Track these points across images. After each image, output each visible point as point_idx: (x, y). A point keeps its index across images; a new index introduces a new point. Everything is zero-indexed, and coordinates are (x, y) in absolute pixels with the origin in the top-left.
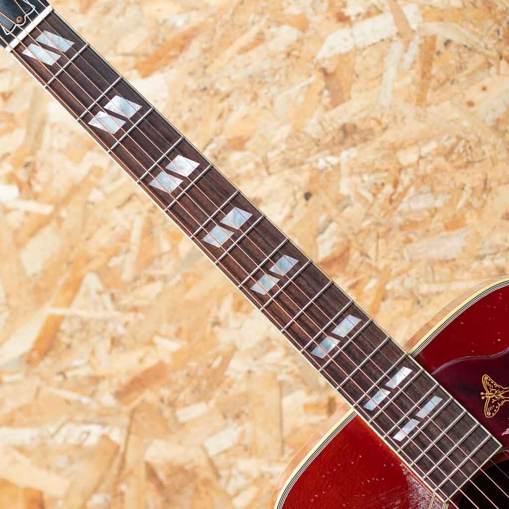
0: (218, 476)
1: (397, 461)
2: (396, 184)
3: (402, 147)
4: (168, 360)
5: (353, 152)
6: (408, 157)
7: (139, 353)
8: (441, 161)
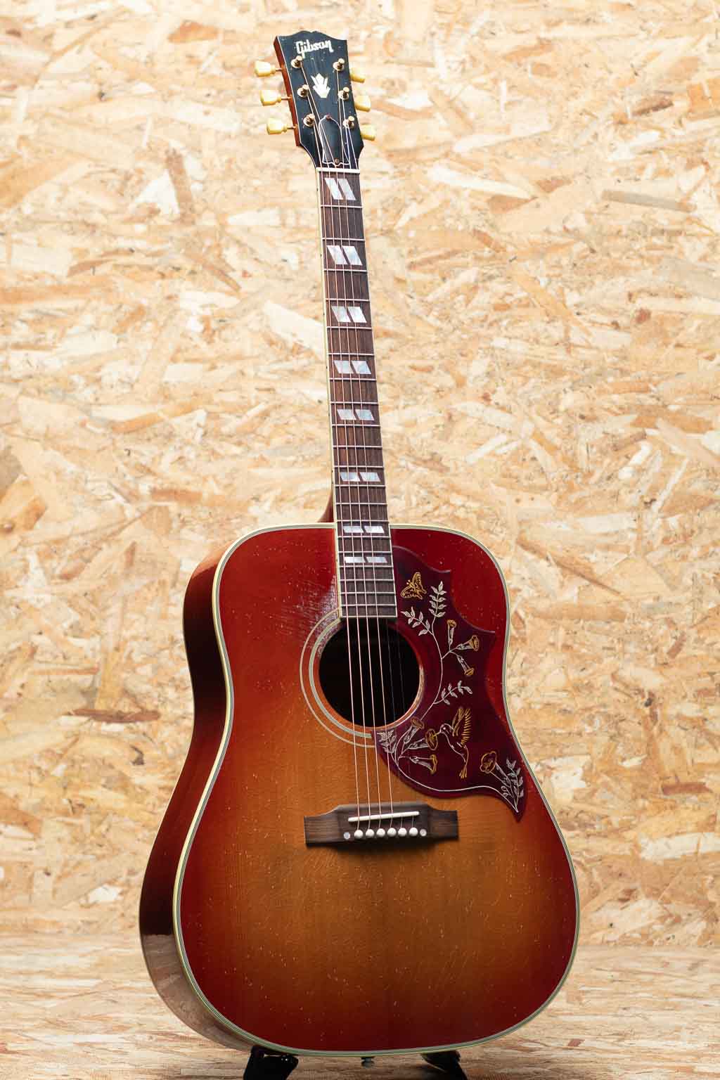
0: (174, 585)
1: (334, 573)
2: (436, 509)
3: (458, 492)
4: (205, 495)
5: (426, 472)
6: (457, 500)
7: (189, 478)
8: (473, 517)
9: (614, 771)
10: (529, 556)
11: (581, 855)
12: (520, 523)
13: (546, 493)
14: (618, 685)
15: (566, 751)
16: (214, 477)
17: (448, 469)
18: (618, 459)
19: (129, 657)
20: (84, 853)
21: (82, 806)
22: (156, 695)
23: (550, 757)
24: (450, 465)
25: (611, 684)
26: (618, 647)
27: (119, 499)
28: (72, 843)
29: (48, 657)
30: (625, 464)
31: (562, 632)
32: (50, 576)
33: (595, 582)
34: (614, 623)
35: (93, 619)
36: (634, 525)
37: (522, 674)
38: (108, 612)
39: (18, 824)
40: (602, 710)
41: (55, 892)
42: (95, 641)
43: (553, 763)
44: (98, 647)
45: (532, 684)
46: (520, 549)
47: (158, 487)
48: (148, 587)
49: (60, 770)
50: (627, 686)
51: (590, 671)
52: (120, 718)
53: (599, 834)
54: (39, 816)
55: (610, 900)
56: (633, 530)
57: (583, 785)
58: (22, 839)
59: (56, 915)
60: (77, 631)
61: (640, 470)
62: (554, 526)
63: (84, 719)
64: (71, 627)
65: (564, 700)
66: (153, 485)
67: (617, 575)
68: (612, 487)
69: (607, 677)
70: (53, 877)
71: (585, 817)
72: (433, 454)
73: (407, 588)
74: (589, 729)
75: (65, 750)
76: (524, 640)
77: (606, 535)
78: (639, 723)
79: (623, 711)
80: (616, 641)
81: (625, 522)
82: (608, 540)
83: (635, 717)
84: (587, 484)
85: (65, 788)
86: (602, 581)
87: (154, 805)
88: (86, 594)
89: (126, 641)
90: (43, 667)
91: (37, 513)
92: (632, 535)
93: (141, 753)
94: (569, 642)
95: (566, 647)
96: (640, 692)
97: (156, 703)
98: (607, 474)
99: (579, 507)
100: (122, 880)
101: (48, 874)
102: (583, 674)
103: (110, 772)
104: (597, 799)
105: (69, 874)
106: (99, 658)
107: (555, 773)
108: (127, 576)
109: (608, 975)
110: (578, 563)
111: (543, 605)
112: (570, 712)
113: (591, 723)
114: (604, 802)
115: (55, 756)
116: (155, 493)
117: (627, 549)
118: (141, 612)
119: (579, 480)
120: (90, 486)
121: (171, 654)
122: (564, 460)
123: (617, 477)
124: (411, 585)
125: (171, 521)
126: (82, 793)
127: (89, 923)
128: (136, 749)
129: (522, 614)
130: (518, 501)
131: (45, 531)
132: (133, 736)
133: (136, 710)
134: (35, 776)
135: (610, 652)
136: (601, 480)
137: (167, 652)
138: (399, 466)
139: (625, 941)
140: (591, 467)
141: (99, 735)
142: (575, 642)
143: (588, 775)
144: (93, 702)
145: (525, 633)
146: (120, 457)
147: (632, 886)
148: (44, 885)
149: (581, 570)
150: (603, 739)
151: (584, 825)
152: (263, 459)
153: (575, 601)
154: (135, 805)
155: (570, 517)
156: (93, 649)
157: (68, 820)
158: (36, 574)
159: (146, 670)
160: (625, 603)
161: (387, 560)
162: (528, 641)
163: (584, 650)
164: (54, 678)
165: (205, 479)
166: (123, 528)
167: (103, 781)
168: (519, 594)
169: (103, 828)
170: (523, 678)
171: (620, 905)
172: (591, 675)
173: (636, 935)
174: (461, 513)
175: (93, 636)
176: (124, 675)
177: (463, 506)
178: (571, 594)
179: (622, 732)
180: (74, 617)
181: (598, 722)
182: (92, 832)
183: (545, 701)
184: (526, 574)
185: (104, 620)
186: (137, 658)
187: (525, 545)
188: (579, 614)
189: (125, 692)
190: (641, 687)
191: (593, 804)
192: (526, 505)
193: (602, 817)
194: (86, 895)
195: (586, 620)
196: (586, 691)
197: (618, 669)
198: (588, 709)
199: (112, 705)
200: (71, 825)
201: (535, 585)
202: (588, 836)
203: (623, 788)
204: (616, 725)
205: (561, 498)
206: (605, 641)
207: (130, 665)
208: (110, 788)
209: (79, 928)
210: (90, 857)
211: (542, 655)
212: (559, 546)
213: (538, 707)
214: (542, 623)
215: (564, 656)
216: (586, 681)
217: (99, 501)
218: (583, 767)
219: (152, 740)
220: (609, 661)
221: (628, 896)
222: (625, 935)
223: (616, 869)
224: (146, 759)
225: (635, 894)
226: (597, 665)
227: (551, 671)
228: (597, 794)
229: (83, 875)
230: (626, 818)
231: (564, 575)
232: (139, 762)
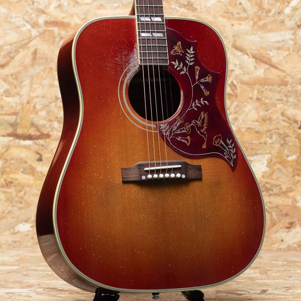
1: (135, 41)
4: (72, 24)
5: (186, 11)
7: (64, 15)
9: (283, 162)
10: (239, 53)
12: (234, 36)
13: (247, 21)
14: (284, 118)
15: (258, 152)
16: (77, 15)
17: (196, 9)
18: (284, 3)
19: (34, 107)
20: (13, 206)
21: (11, 182)
22: (48, 126)
23: (250, 155)
24: (198, 7)
25: (281, 118)
26: (285, 99)
27: (29, 26)
28: (6, 201)
30: (287, 6)
31: (256, 92)
33: (272, 66)
34: (282, 87)
35: (16, 87)
36: (292, 37)
37: (236, 113)
38: (24, 83)
40: (277, 131)
42: (17, 99)
43: (252, 158)
44: (18, 101)
45: (241, 118)
46: (234, 50)
47: (48, 20)
48: (44, 71)
50: (289, 119)
51: (270, 111)
52: (30, 137)
53: (276, 194)
55: (281, 228)
56: (292, 39)
57: (267, 169)
60: (7, 93)
61: (295, 9)
62: (252, 38)
63: (11, 138)
64: (5, 92)
65: (257, 126)
66: (45, 19)
67: (284, 62)
68: (281, 17)
69: (279, 114)
71: (268, 186)
72: (189, 2)
73: (174, 50)
74: (270, 141)
75: (2, 154)
76: (236, 96)
77: (278, 42)
78: (296, 138)
79: (287, 131)
80: (283, 96)
81: (287, 35)
82: (280, 45)
83: (293, 134)
84: (268, 16)
85: (2, 174)
86: (276, 65)
88: (12, 75)
89: (33, 99)
92: (291, 42)
93: (41, 155)
94: (260, 97)
95: (258, 99)
96: (296, 122)
97: (48, 130)
98: (278, 11)
99: (264, 28)
100: (32, 220)
102: (267, 113)
103: (25, 165)
104: (275, 176)
105: (4, 217)
106: (18, 108)
108: (33, 65)
109: (281, 263)
110: (264, 57)
111: (246, 78)
112: (260, 132)
113: (271, 138)
114: (278, 178)
116: (47, 23)
117: (289, 49)
118: (40, 84)
119: (264, 14)
120: (13, 20)
121: (56, 105)
122: (256, 4)
123: (283, 12)
124: (176, 48)
125: (55, 38)
126: (11, 176)
127: (15, 242)
128: (38, 153)
129: (235, 82)
130: (232, 25)
132: (36, 147)
133: (38, 134)
135: (280, 102)
136: (275, 14)
137: (54, 104)
138: (171, 8)
139: (289, 248)
140: (270, 8)
141: (19, 146)
142: (262, 97)
143: (270, 164)
144: (16, 130)
145: (237, 93)
146: (29, 5)
147: (292, 221)
149: (266, 60)
150: (277, 146)
152: (102, 5)
153: (262, 75)
155: (259, 33)
156: (16, 103)
157: (5, 190)
159: (43, 113)
160: (288, 77)
161: (163, 35)
162: (238, 97)
163: (267, 101)
165: (72, 16)
166: (31, 41)
167: (22, 170)
168: (234, 72)
169: (22, 194)
170: (237, 115)
171: (287, 230)
172: (271, 113)
173: (295, 245)
175: (16, 96)
176: (32, 116)
178: (260, 72)
179: (287, 142)
180: (6, 86)
181: (274, 137)
182: (16, 196)
183: (248, 126)
184: (237, 62)
185: (22, 88)
186: (38, 107)
187: (236, 47)
188: (264, 82)
189: (33, 125)
190: (297, 119)
191: (272, 179)
192: (236, 27)
193: (277, 186)
194: (14, 228)
195: (268, 85)
196: (268, 122)
197: (284, 110)
198: (269, 131)
199: (26, 131)
200: (5, 192)
201: (241, 68)
202: (270, 195)
203: (287, 171)
204: (284, 138)
205: (254, 23)
206: (278, 96)
207: (35, 111)
208: (26, 173)
209: (10, 245)
210: (15, 209)
211: (245, 103)
212: (254, 48)
213: (243, 130)
214: (245, 87)
215: (257, 104)
216: (268, 117)
217: (18, 27)
218: (267, 160)
219: (46, 149)
220: (280, 106)
221: (291, 226)
222: (289, 246)
223: (284, 212)
224: (43, 158)
225: (294, 224)
226: (274, 108)
227: (250, 111)
228: (274, 174)
229: (12, 218)
230: (289, 186)
231: (256, 63)
232: (40, 160)
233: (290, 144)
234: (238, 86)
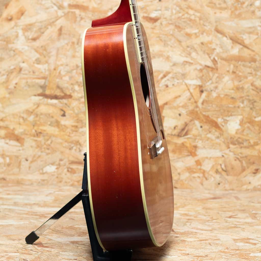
0: (78, 44)
2: (183, 15)
3: (192, 9)
4: (91, 7)
6: (191, 12)
8: (198, 19)
9: (251, 122)
10: (219, 35)
11: (238, 155)
12: (216, 22)
13: (226, 10)
14: (253, 88)
15: (233, 114)
19: (60, 73)
20: (42, 152)
21: (41, 133)
22: (70, 88)
23: (226, 116)
25: (251, 87)
26: (254, 73)
27: (55, 8)
28: (37, 148)
29: (27, 72)
31: (232, 66)
32: (27, 39)
33: (245, 46)
34: (252, 63)
35: (45, 57)
37: (216, 83)
38: (51, 54)
39: (15, 140)
40: (247, 98)
41: (30, 167)
42: (46, 66)
43: (228, 119)
44: (47, 68)
45: (220, 87)
46: (216, 33)
47: (71, 4)
48: (67, 44)
49: (31, 118)
50: (257, 88)
51: (243, 82)
52: (56, 97)
53: (246, 147)
54: (23, 137)
55: (250, 173)
57: (239, 127)
58: (16, 146)
59: (30, 177)
60: (38, 61)
62: (229, 23)
63: (41, 98)
64: (36, 60)
65: (232, 93)
66: (69, 3)
67: (254, 44)
68: (252, 9)
69: (249, 85)
70: (29, 162)
71: (240, 140)
74: (242, 105)
75: (34, 110)
76: (217, 69)
77: (250, 28)
79: (256, 98)
80: (253, 70)
81: (257, 23)
82: (251, 30)
85: (34, 126)
86: (247, 46)
87: (70, 133)
88: (42, 47)
89: (58, 66)
90: (25, 76)
91: (22, 13)
93: (64, 112)
94: (235, 70)
95: (234, 72)
97: (71, 91)
98: (250, 3)
99: (239, 16)
100: (57, 163)
101: (27, 160)
102: (240, 83)
103: (52, 120)
104: (245, 133)
105: (35, 161)
106: (47, 73)
107: (229, 123)
108: (59, 39)
110: (239, 39)
111: (224, 55)
112: (235, 98)
113: (243, 103)
114: (248, 134)
115: (30, 113)
116: (70, 6)
117: (257, 34)
118: (65, 55)
119: (239, 5)
120: (43, 2)
121: (77, 73)
123: (254, 5)
125: (76, 18)
126: (42, 128)
127: (44, 180)
128: (62, 110)
129: (216, 58)
130: (215, 13)
131: (25, 20)
132: (61, 105)
133: (62, 94)
134: (21, 120)
135: (250, 75)
136: (248, 5)
137: (75, 71)
139: (255, 189)
141: (48, 104)
142: (237, 70)
143: (241, 123)
144: (45, 91)
145: (217, 67)
147: (258, 168)
148: (25, 164)
149: (240, 41)
150: (248, 109)
151: (239, 143)
153: (237, 54)
154: (62, 133)
155: (236, 20)
156: (45, 69)
157: (36, 138)
158: (22, 38)
159: (67, 78)
160: (257, 55)
162: (219, 69)
163: (240, 74)
164: (29, 81)
165: (90, 1)
166: (57, 20)
167: (49, 123)
168: (215, 50)
169: (49, 142)
170: (217, 84)
171: (253, 175)
172: (243, 84)
174: (193, 17)
175: (45, 64)
176: (58, 80)
177: (194, 15)
178: (236, 51)
179: (255, 107)
180: (37, 56)
181: (246, 102)
182: (45, 144)
184: (218, 42)
185: (49, 57)
186: (63, 73)
187: (218, 31)
188: (238, 59)
189: (58, 87)
191: (243, 135)
192: (218, 15)
193: (246, 140)
194: (42, 169)
195: (242, 61)
196: (241, 90)
197: (253, 82)
198: (241, 97)
199: (53, 92)
200: (36, 141)
201: (221, 47)
202: (241, 147)
203: (255, 129)
204: (253, 104)
205: (232, 12)
206: (249, 70)
207: (60, 76)
208: (52, 126)
209: (39, 182)
210: (44, 154)
211: (224, 75)
212: (231, 32)
213: (222, 96)
214: (224, 62)
215: (233, 76)
216: (241, 86)
217: (47, 8)
218: (240, 120)
219: (69, 107)
220: (250, 78)
221: (256, 172)
222: (255, 187)
223: (251, 161)
224: (66, 114)
225: (259, 170)
226: (245, 80)
227: (227, 81)
228: (245, 131)
229: (41, 161)
230: (256, 141)
231: (233, 43)
232: (64, 115)
233: (257, 108)
234: (219, 61)
